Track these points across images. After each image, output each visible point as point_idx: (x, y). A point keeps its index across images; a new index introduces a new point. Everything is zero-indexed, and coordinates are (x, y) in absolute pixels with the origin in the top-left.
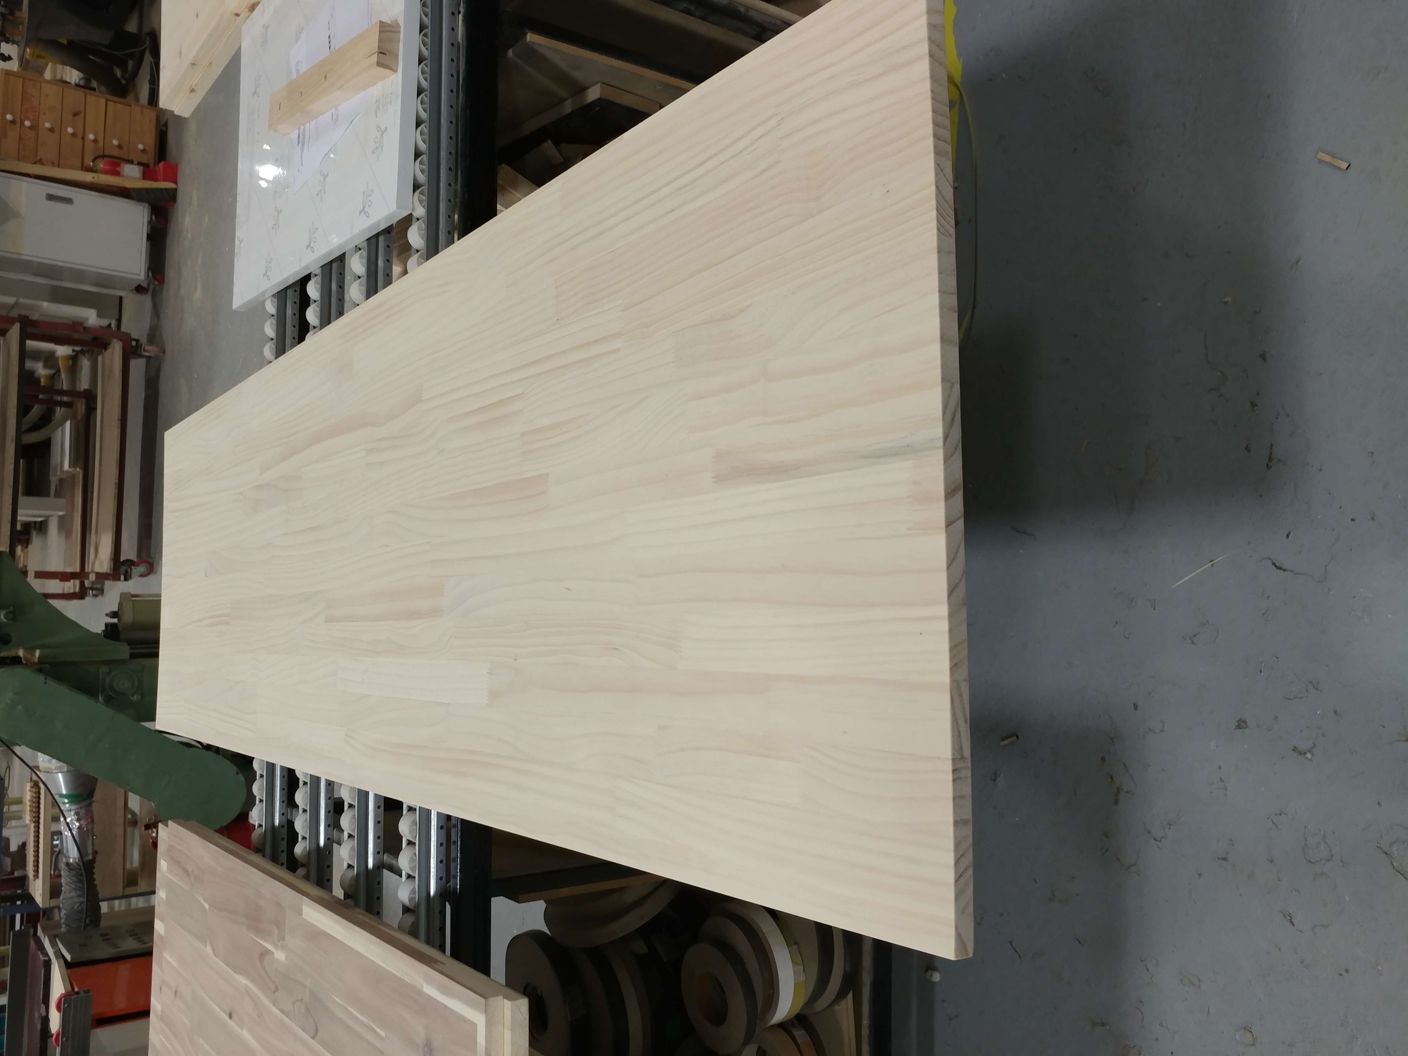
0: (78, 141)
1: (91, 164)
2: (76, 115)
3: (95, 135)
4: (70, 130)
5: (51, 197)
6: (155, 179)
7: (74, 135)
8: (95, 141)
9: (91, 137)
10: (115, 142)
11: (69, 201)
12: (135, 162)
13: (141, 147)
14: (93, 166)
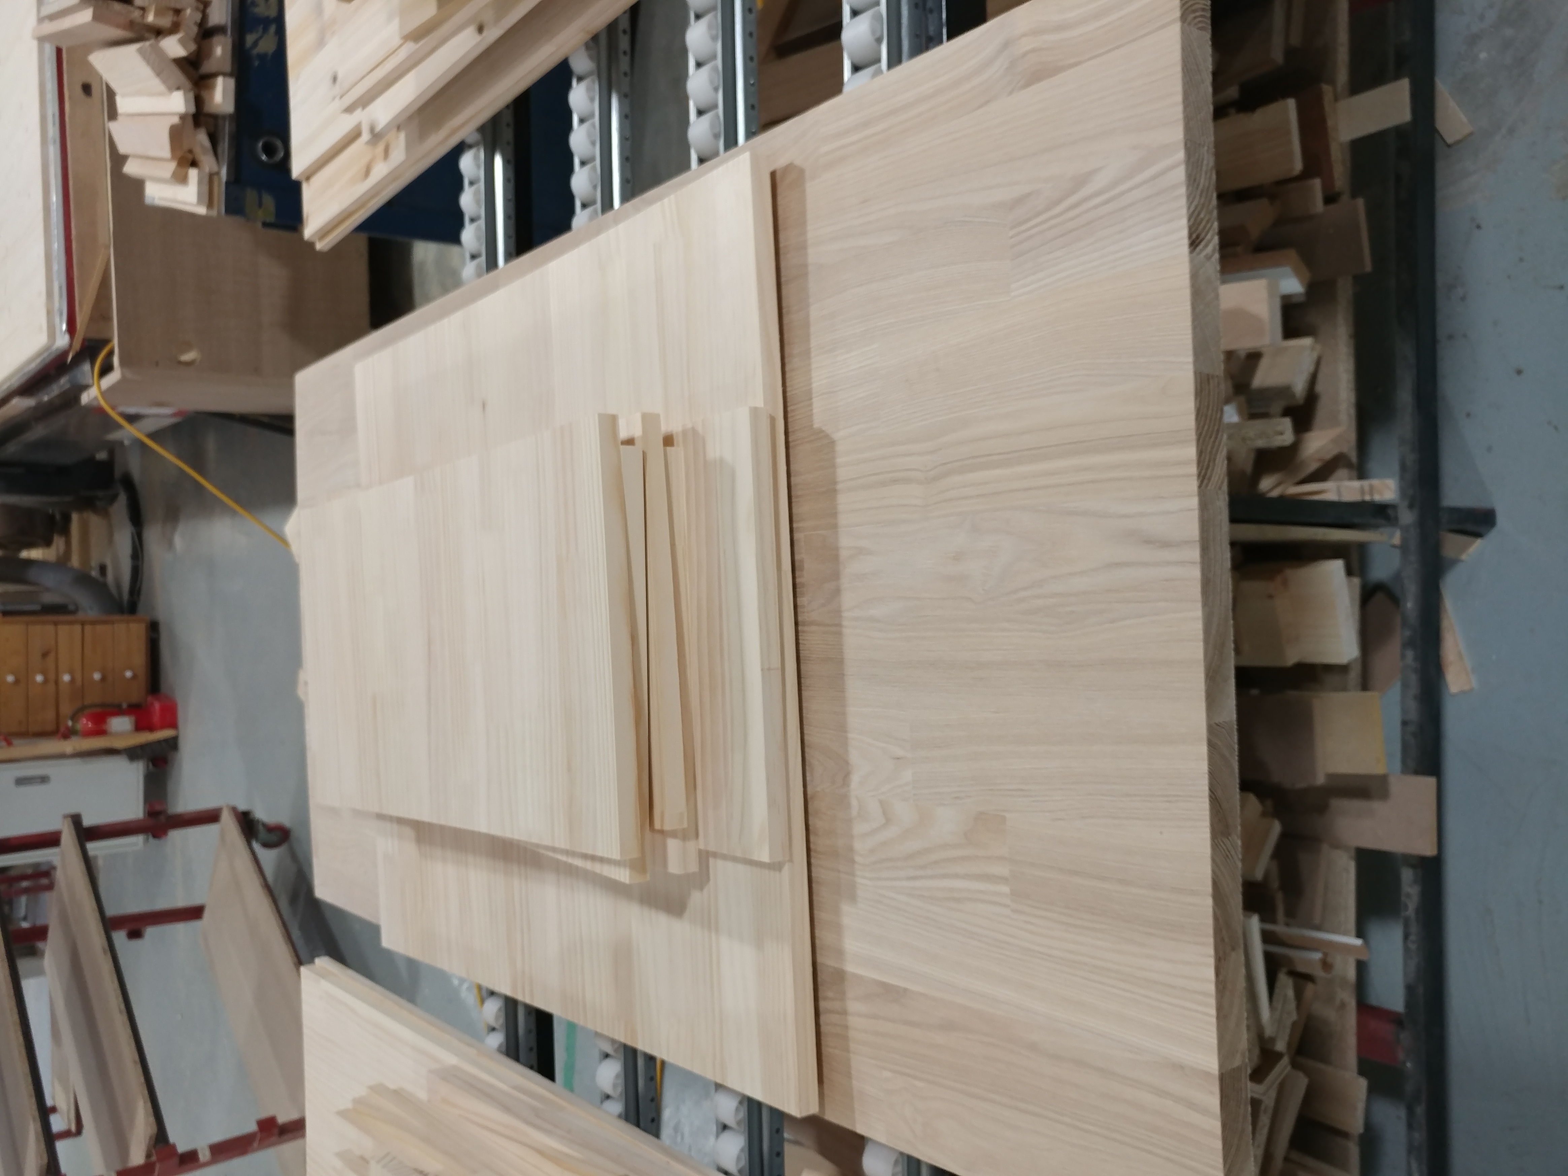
0: (51, 687)
1: (70, 723)
2: (45, 655)
3: (71, 673)
4: (39, 678)
5: (21, 781)
6: (151, 728)
7: (46, 681)
8: (73, 681)
9: (66, 678)
10: (97, 676)
11: (44, 779)
12: (125, 706)
13: (128, 674)
14: (73, 726)
